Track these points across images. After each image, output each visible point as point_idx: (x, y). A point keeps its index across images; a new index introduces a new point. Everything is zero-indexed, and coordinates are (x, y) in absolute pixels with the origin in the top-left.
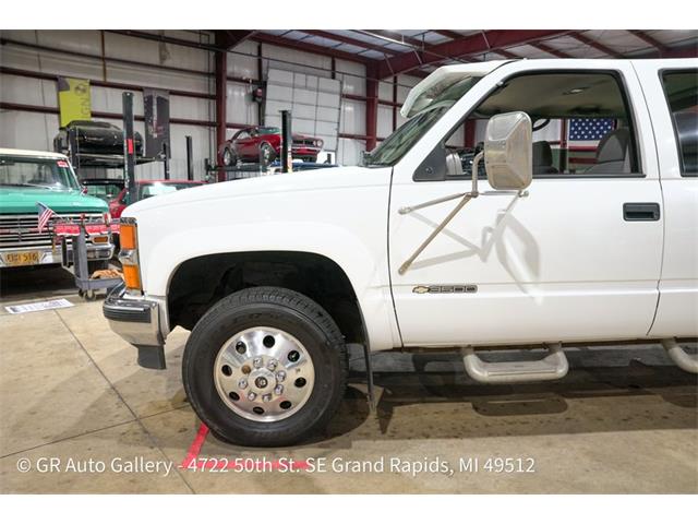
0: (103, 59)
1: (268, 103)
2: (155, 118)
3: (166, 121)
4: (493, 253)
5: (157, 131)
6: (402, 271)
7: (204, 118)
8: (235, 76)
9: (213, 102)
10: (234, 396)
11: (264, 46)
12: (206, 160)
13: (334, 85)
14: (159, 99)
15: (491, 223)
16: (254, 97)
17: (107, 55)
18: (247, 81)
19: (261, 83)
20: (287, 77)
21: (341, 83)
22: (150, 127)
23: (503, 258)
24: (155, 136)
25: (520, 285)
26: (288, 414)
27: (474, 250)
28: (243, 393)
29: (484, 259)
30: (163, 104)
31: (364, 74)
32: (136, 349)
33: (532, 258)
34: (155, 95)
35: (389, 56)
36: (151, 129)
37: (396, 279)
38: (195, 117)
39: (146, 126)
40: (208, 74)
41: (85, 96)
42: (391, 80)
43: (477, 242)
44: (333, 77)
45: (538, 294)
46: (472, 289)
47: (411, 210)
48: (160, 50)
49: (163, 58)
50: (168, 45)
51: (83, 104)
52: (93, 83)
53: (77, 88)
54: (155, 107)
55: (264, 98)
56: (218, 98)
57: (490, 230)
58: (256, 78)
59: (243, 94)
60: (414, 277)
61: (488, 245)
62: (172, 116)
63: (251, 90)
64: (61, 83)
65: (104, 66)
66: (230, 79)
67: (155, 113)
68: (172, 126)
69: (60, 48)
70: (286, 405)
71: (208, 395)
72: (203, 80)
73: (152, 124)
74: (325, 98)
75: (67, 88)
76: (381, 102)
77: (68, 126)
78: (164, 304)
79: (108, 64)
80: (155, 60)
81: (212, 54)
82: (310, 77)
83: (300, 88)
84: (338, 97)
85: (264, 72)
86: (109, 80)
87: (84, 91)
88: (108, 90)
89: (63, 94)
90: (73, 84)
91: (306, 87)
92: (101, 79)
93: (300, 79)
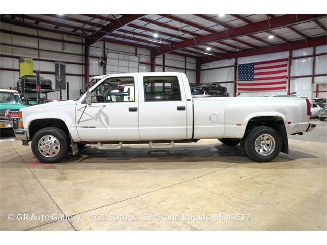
0: (39, 50)
1: (107, 67)
2: (60, 73)
3: (64, 74)
4: (98, 119)
5: (60, 78)
6: (78, 122)
7: (80, 73)
8: (93, 55)
9: (84, 66)
10: (42, 151)
11: (106, 43)
12: (81, 90)
13: (136, 59)
14: (61, 65)
15: (97, 112)
16: (101, 64)
17: (40, 48)
18: (99, 58)
19: (105, 58)
20: (116, 56)
21: (139, 58)
22: (57, 77)
23: (100, 120)
24: (60, 80)
25: (105, 126)
26: (54, 155)
27: (94, 118)
28: (44, 150)
29: (96, 120)
30: (63, 67)
31: (149, 54)
32: (22, 142)
33: (107, 120)
34: (60, 64)
35: (159, 46)
36: (58, 78)
37: (77, 125)
38: (77, 73)
39: (56, 77)
40: (82, 55)
41: (31, 64)
42: (162, 56)
43: (94, 117)
44: (136, 55)
45: (109, 128)
46: (94, 127)
47: (79, 110)
48: (62, 46)
49: (63, 49)
50: (66, 44)
51: (29, 68)
52: (34, 59)
53: (27, 61)
54: (59, 69)
55: (106, 64)
56: (86, 65)
57: (97, 114)
58: (103, 56)
59: (97, 62)
60: (81, 124)
61: (97, 117)
62: (67, 72)
63: (100, 61)
64: (21, 60)
65: (39, 52)
66: (91, 57)
67: (60, 71)
68: (66, 76)
69: (22, 46)
70: (54, 153)
71: (37, 151)
72: (80, 57)
73: (58, 75)
74: (132, 64)
75: (23, 61)
76: (157, 65)
77: (23, 77)
78: (28, 131)
79: (40, 51)
80: (60, 50)
81: (84, 47)
82: (126, 56)
83: (122, 60)
84: (138, 64)
85: (106, 54)
86: (41, 58)
87: (30, 62)
88: (40, 62)
89: (21, 64)
90: (26, 60)
91: (124, 60)
92: (37, 58)
93: (121, 56)
